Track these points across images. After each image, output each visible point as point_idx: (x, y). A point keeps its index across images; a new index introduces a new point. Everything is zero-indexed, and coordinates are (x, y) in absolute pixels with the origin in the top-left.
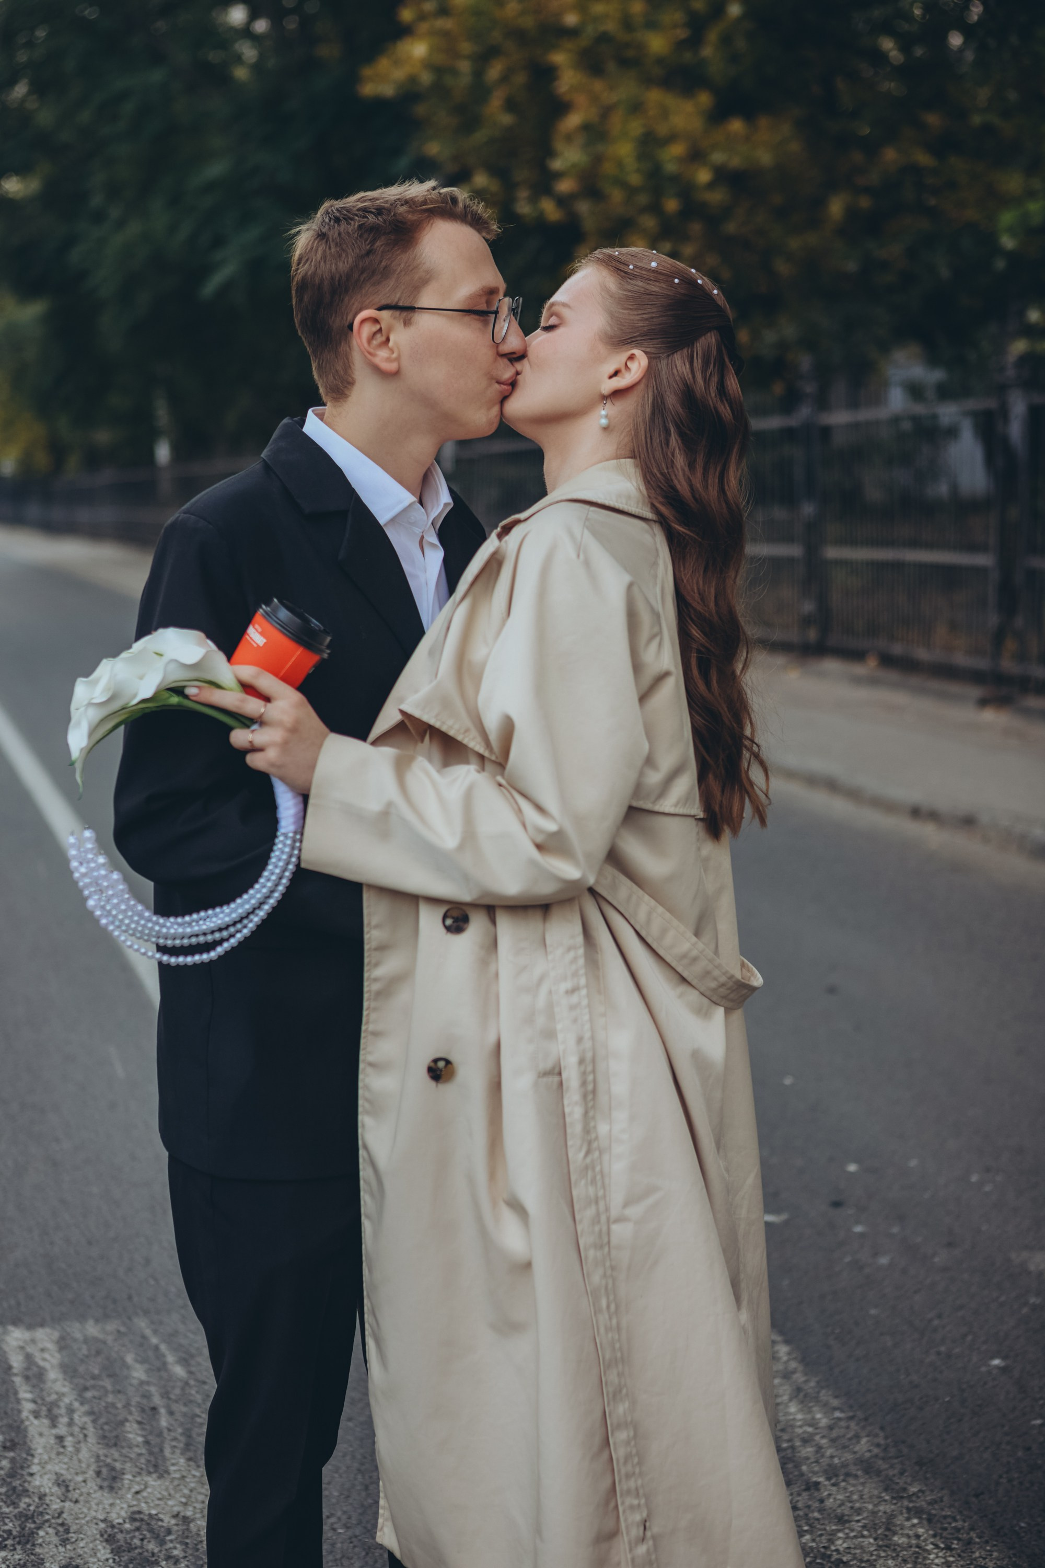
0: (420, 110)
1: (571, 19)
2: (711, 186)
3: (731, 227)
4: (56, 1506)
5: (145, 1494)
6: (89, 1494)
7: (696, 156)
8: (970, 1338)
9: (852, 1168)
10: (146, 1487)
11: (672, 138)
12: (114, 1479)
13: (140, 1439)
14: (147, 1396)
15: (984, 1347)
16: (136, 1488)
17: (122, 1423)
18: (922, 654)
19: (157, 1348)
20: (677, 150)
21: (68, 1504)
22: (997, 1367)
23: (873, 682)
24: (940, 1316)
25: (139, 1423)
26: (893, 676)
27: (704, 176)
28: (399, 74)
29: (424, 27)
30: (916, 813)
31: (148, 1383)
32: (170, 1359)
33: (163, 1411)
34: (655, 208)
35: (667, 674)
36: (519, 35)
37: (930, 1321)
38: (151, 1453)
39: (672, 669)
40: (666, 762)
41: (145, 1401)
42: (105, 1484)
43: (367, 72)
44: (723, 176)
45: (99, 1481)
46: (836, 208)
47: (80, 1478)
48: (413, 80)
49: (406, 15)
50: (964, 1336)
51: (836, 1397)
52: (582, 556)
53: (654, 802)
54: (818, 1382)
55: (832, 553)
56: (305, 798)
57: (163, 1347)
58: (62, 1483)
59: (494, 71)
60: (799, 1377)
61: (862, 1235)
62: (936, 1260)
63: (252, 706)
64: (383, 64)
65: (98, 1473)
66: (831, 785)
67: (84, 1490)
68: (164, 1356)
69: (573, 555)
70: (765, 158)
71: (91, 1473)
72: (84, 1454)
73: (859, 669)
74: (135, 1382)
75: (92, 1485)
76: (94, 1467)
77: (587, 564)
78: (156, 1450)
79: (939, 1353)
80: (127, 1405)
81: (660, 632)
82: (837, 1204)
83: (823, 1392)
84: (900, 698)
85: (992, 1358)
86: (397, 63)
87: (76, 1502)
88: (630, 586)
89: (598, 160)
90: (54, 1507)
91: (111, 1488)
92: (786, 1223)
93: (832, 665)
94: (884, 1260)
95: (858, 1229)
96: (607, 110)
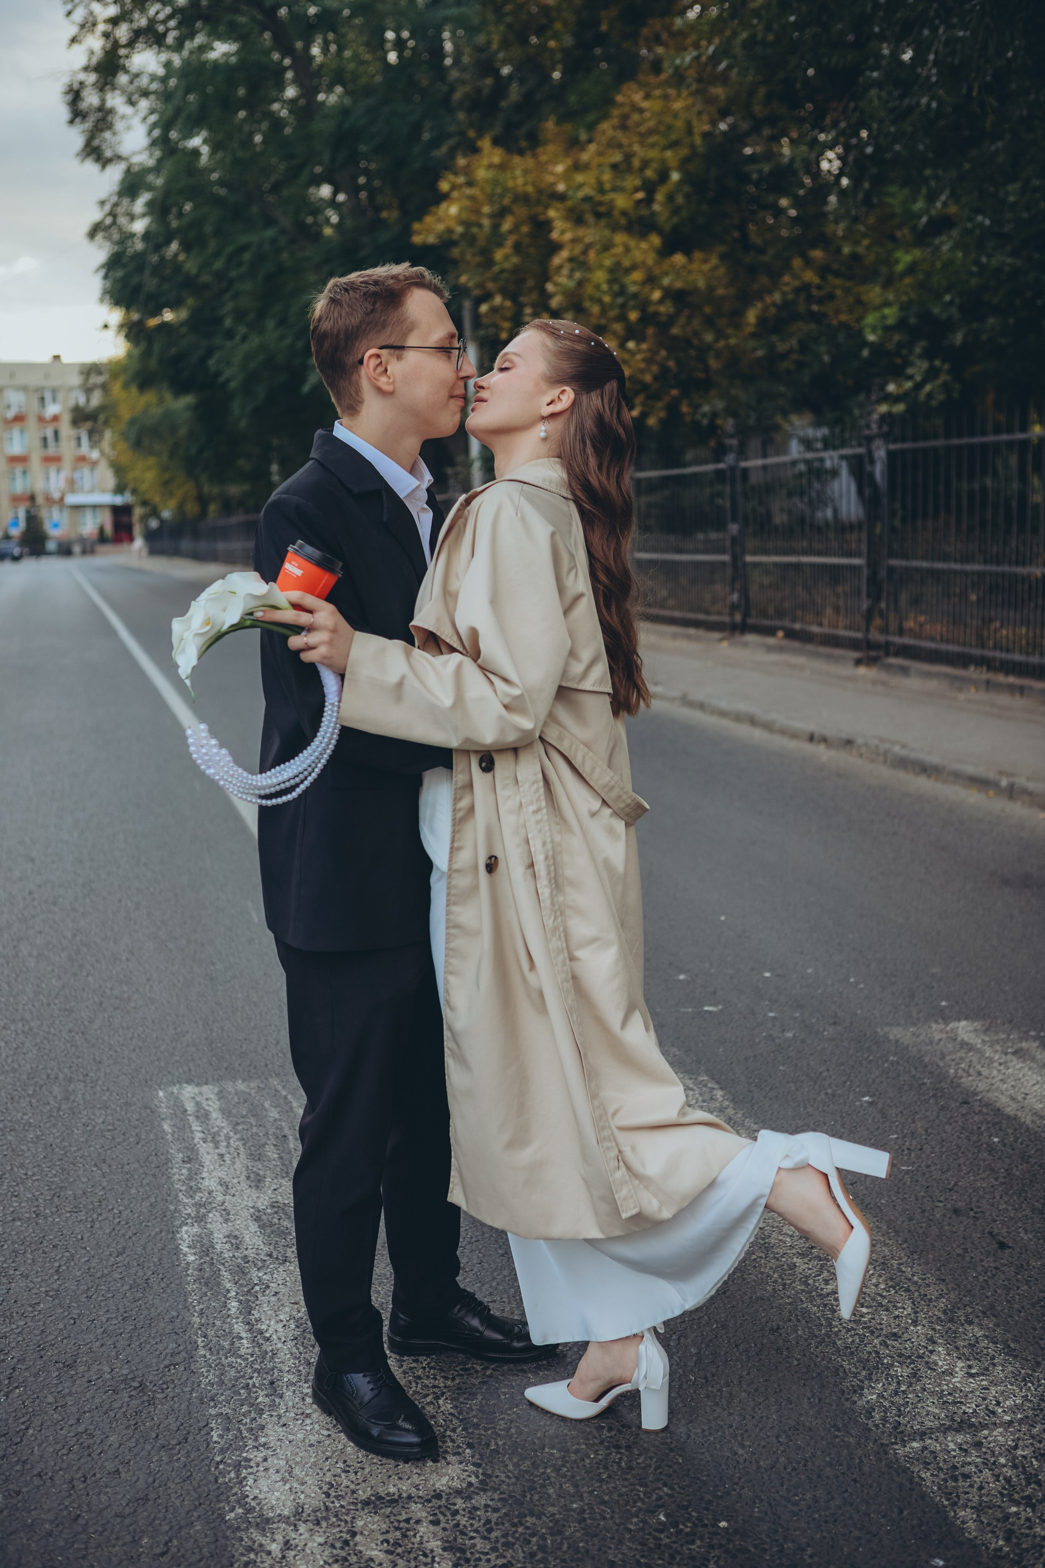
0: (455, 252)
1: (561, 188)
2: (661, 301)
3: (675, 331)
4: (220, 1198)
5: (280, 1190)
6: (242, 1191)
7: (651, 280)
8: (848, 1083)
9: (767, 974)
10: (281, 1187)
11: (634, 267)
12: (259, 1181)
13: (276, 1156)
14: (280, 1128)
15: (857, 1090)
16: (275, 1187)
17: (264, 1146)
18: (816, 629)
19: (286, 1097)
20: (637, 276)
21: (228, 1197)
22: (867, 1102)
23: (781, 649)
24: (828, 1070)
25: (275, 1145)
26: (795, 644)
27: (657, 295)
28: (440, 227)
29: (455, 194)
30: (812, 738)
31: (280, 1120)
33: (291, 1138)
34: (622, 318)
35: (581, 595)
36: (522, 199)
37: (821, 1073)
38: (283, 1165)
39: (585, 591)
40: (586, 655)
41: (278, 1132)
42: (253, 1184)
43: (417, 227)
44: (670, 294)
45: (248, 1182)
46: (751, 317)
47: (235, 1181)
48: (450, 231)
49: (444, 186)
50: (845, 1082)
51: (756, 1123)
52: (519, 514)
53: (578, 683)
54: (743, 1114)
55: (751, 559)
56: (342, 677)
58: (222, 1183)
59: (507, 225)
60: (730, 1111)
61: (774, 1018)
62: (826, 1033)
63: (304, 618)
64: (429, 221)
65: (248, 1178)
66: (752, 720)
67: (239, 1188)
69: (513, 513)
70: (699, 281)
71: (243, 1177)
72: (238, 1165)
73: (771, 641)
74: (271, 1119)
75: (244, 1185)
76: (245, 1173)
77: (523, 519)
78: (287, 1163)
79: (827, 1094)
80: (266, 1134)
81: (575, 566)
82: (757, 998)
83: (747, 1120)
84: (802, 660)
85: (864, 1096)
86: (439, 220)
87: (234, 1195)
88: (553, 535)
89: (580, 284)
90: (219, 1199)
91: (257, 1187)
92: (721, 1011)
93: (751, 638)
94: (789, 1035)
95: (772, 1014)
96: (588, 247)
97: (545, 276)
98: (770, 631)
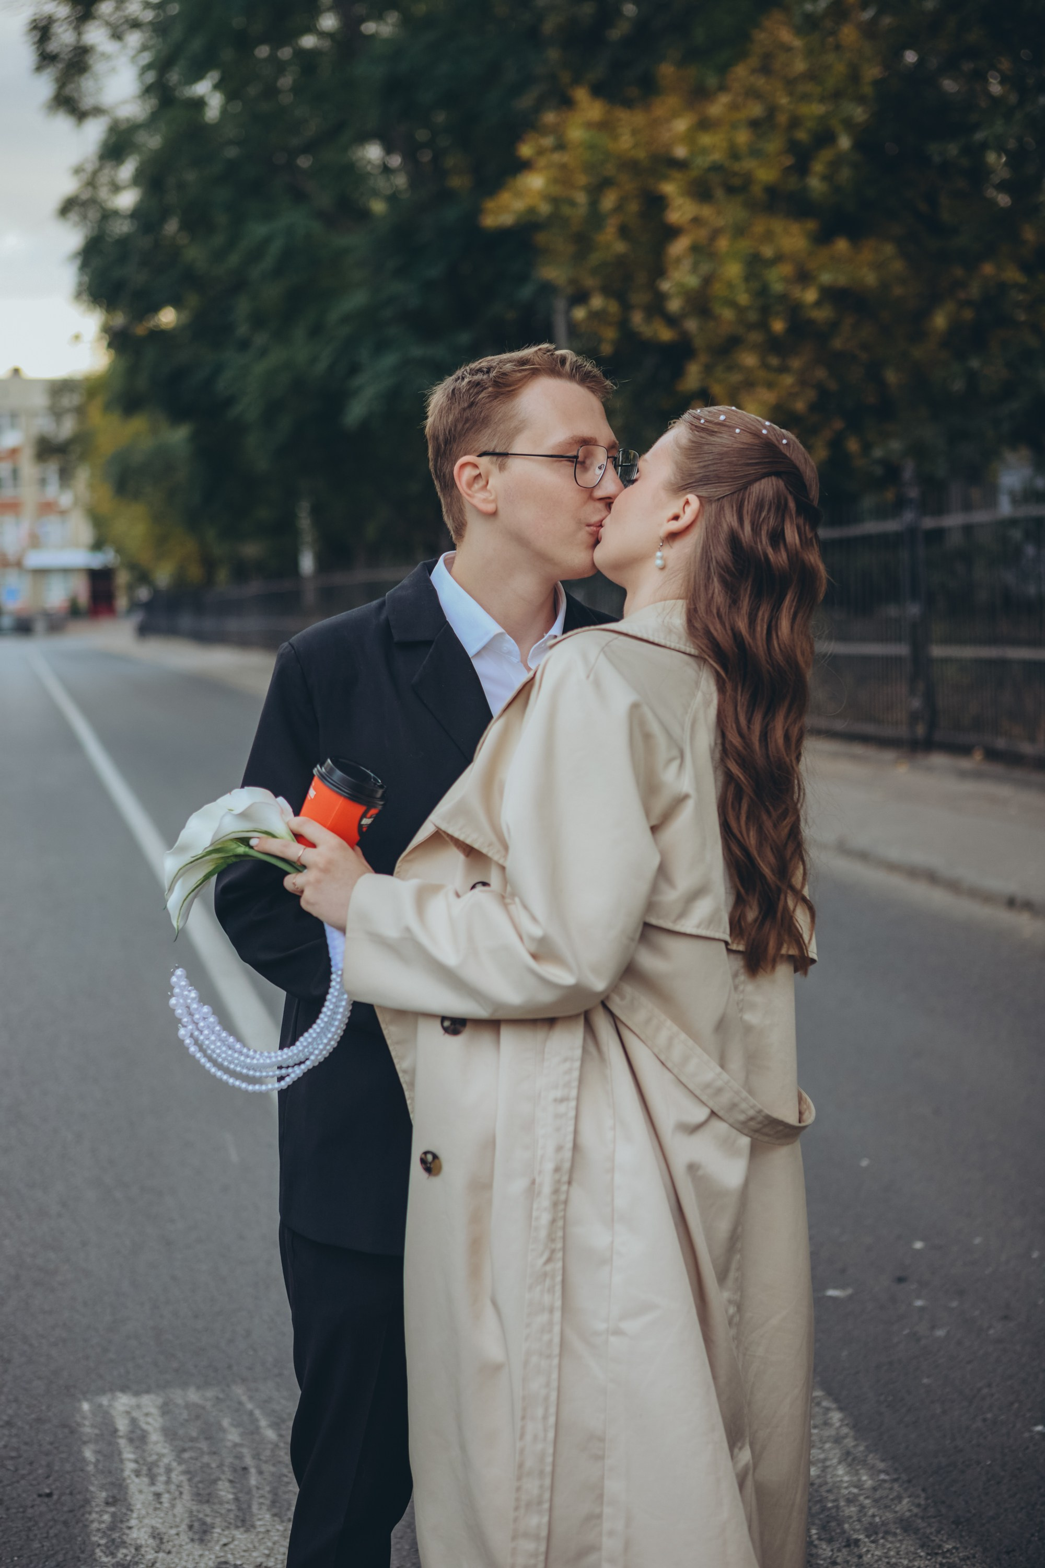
0: (541, 238)
1: (681, 152)
2: (818, 304)
3: (837, 344)
4: (150, 1556)
5: (231, 1546)
6: (181, 1546)
7: (804, 277)
8: (1016, 1405)
9: (918, 1245)
10: (233, 1540)
11: (779, 258)
12: (205, 1532)
13: (231, 1496)
14: (239, 1457)
15: (1028, 1415)
16: (224, 1540)
17: (215, 1481)
18: (1027, 748)
19: (251, 1413)
20: (786, 269)
21: (161, 1555)
22: (1039, 1433)
23: (978, 775)
24: (989, 1385)
25: (231, 1481)
26: (998, 769)
27: (810, 296)
28: (519, 205)
29: (542, 162)
30: (1011, 903)
31: (241, 1445)
32: (263, 1423)
33: (253, 1470)
34: (763, 325)
35: (687, 796)
36: (631, 166)
37: (979, 1390)
38: (240, 1509)
39: (692, 792)
41: (237, 1462)
42: (196, 1537)
43: (490, 205)
44: (831, 295)
45: (190, 1534)
46: (940, 321)
47: (173, 1532)
48: (531, 210)
49: (526, 150)
50: (1012, 1404)
51: (883, 1460)
52: (591, 677)
53: (675, 922)
54: (867, 1447)
55: (937, 651)
57: (257, 1413)
58: (157, 1536)
59: (609, 201)
60: (849, 1442)
61: (922, 1309)
62: (991, 1332)
64: (505, 197)
65: (191, 1527)
66: (931, 877)
67: (177, 1542)
68: (257, 1420)
70: (870, 278)
71: (184, 1527)
72: (179, 1509)
73: (965, 764)
74: (229, 1444)
75: (184, 1538)
76: (187, 1521)
77: (597, 685)
78: (244, 1506)
79: (985, 1420)
80: (221, 1466)
82: (901, 1280)
83: (871, 1456)
84: (1004, 791)
85: (1036, 1424)
86: (519, 194)
87: (169, 1553)
88: (635, 707)
89: (707, 281)
90: (149, 1557)
91: (201, 1541)
92: (850, 1298)
93: (939, 760)
94: (940, 1333)
95: (919, 1303)
96: (715, 234)
97: (659, 270)
98: (964, 750)
